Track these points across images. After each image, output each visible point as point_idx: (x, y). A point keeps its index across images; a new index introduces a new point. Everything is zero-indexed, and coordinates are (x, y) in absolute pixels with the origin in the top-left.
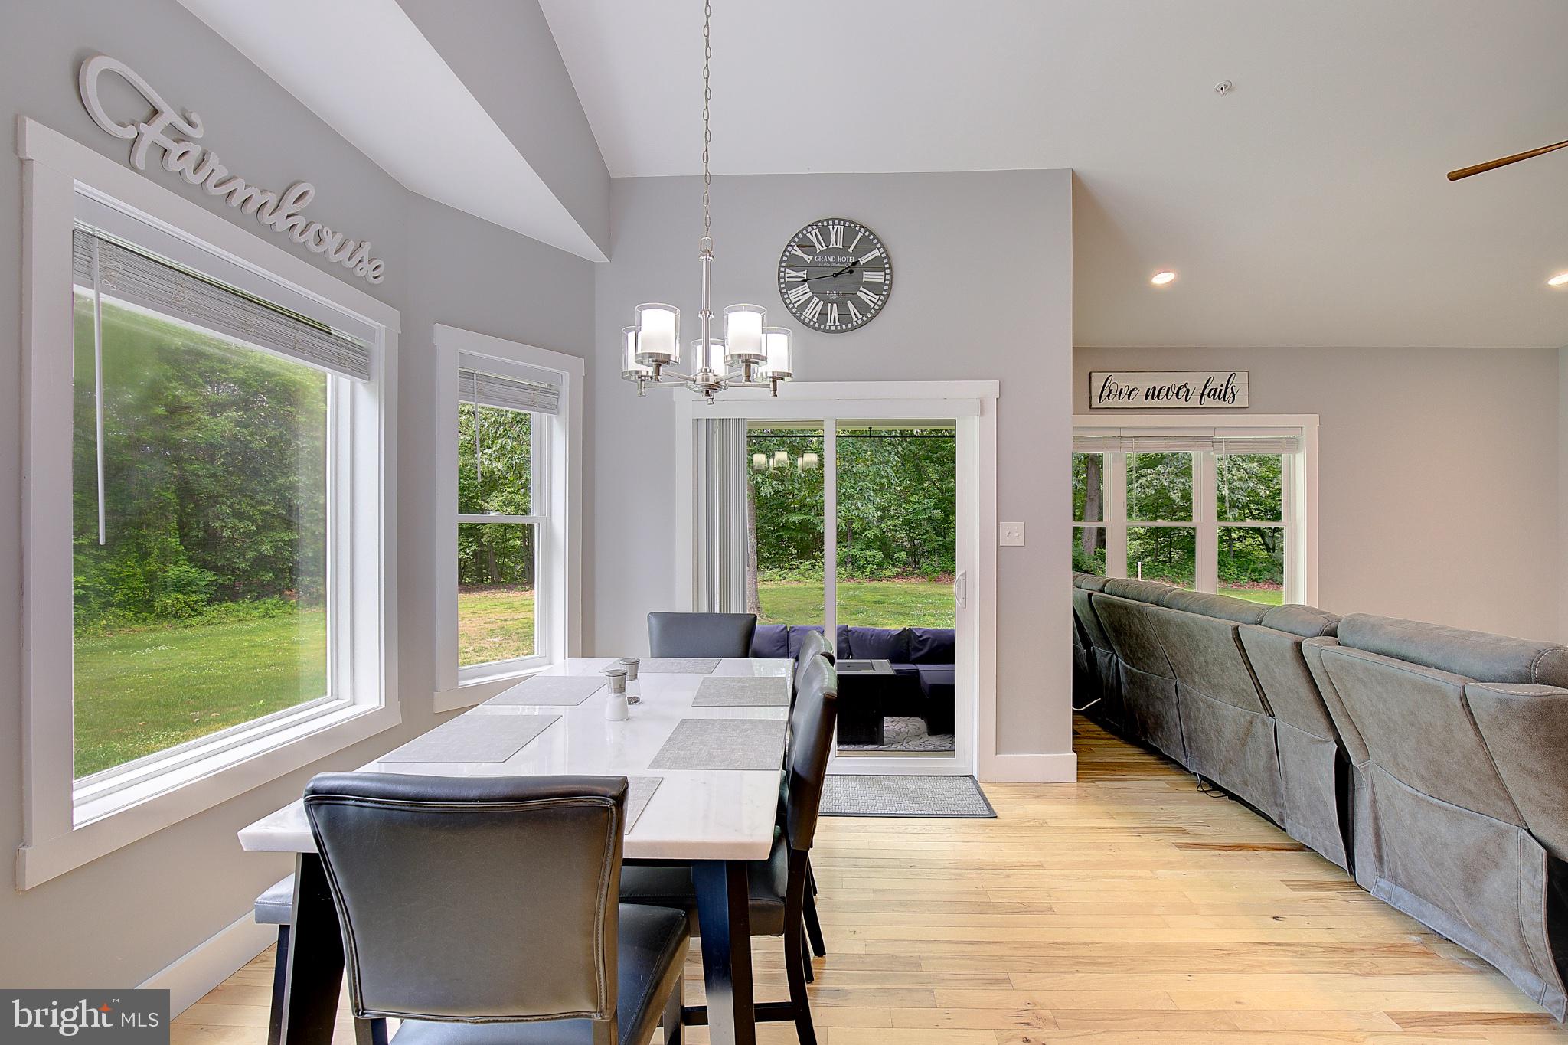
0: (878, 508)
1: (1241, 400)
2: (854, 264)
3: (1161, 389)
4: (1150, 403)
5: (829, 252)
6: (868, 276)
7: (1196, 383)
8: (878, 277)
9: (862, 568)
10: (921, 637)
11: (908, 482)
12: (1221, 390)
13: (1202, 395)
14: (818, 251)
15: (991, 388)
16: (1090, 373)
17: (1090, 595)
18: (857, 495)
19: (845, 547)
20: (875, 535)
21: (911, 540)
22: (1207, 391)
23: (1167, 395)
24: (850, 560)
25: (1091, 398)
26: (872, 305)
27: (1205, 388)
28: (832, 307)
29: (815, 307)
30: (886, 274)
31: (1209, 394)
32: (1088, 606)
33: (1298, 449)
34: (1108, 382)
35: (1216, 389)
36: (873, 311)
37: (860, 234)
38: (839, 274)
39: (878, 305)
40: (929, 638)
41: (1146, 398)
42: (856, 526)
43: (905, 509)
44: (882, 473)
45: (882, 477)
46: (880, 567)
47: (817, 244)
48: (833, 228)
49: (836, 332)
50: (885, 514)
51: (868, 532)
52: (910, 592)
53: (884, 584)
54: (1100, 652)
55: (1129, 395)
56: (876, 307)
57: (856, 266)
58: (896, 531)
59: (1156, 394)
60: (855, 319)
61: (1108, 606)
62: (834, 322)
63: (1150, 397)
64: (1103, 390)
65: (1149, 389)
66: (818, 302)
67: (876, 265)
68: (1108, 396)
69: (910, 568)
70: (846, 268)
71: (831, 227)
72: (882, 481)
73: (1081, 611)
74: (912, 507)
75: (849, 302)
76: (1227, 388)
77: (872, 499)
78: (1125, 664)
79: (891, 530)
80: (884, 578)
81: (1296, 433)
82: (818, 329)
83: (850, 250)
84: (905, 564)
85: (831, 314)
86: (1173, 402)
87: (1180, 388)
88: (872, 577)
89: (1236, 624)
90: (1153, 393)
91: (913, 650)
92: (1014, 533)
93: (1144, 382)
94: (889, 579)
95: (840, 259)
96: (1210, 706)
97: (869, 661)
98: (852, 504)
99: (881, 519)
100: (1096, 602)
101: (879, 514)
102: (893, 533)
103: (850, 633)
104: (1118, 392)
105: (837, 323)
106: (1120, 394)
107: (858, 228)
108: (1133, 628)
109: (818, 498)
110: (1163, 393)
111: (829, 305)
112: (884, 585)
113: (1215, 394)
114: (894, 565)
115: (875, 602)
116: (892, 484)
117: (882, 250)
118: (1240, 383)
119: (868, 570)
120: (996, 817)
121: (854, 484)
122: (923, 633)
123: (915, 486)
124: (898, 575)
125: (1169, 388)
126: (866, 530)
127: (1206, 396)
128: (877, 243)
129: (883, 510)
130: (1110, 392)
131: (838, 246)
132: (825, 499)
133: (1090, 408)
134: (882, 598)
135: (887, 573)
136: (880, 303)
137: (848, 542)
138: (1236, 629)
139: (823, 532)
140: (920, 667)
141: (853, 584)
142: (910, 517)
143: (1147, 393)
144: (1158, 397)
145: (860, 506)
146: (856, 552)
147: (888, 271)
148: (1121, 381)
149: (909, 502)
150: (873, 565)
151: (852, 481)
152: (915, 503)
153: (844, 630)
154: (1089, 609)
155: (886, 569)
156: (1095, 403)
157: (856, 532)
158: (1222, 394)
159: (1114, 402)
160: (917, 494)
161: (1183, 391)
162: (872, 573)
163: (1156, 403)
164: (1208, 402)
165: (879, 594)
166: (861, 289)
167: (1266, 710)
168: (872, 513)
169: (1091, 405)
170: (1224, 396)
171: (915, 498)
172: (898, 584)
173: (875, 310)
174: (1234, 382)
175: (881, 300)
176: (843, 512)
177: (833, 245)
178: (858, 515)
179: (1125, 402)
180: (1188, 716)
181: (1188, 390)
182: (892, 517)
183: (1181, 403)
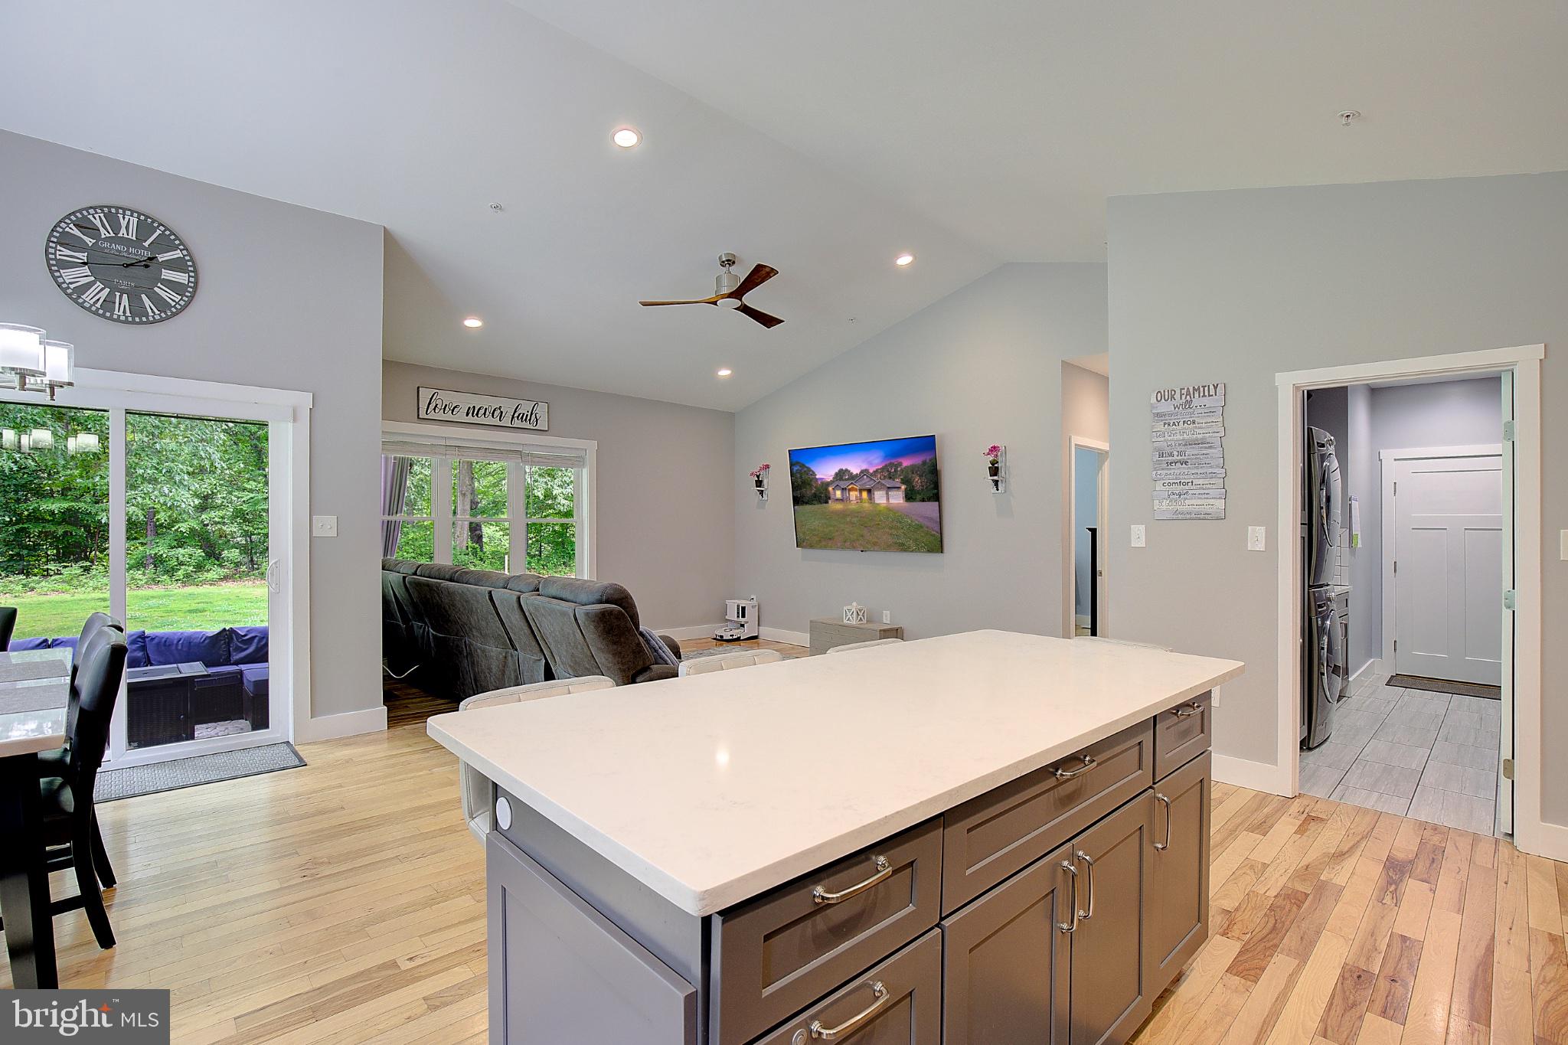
0: (196, 495)
1: (543, 424)
2: (150, 259)
3: (480, 409)
4: (470, 419)
5: (117, 240)
6: (167, 274)
7: (508, 407)
8: (181, 278)
9: (171, 572)
10: (245, 635)
11: (242, 466)
12: (527, 415)
13: (513, 417)
14: (103, 236)
15: (305, 400)
16: (418, 388)
17: (404, 578)
18: (163, 478)
19: (142, 544)
20: (192, 530)
21: (247, 534)
22: (516, 415)
23: (485, 414)
24: (152, 561)
25: (418, 409)
26: (173, 304)
27: (515, 412)
28: (121, 297)
29: (97, 293)
30: (189, 276)
31: (518, 417)
32: (403, 587)
33: (583, 466)
34: (434, 398)
35: (524, 414)
36: (174, 310)
37: (158, 232)
38: (132, 265)
39: (180, 305)
40: (256, 636)
41: (467, 415)
42: (162, 517)
43: (235, 496)
44: (202, 453)
45: (202, 458)
46: (199, 567)
47: (101, 229)
48: (124, 218)
49: (126, 322)
50: (206, 503)
51: (180, 525)
52: (243, 597)
53: (206, 589)
54: (416, 624)
55: (453, 411)
56: (178, 307)
57: (153, 261)
58: (224, 524)
59: (475, 412)
60: (151, 314)
61: (418, 585)
62: (124, 312)
63: (470, 414)
64: (429, 404)
65: (469, 408)
66: (102, 290)
67: (176, 265)
68: (434, 409)
69: (243, 568)
70: (140, 261)
71: (121, 216)
72: (202, 463)
73: (399, 593)
74: (247, 496)
75: (143, 296)
76: (532, 414)
77: (186, 483)
78: (434, 633)
79: (217, 523)
80: (204, 582)
81: (582, 453)
82: (103, 316)
83: (146, 244)
84: (238, 564)
85: (120, 304)
86: (489, 420)
87: (494, 410)
88: (188, 580)
89: (491, 589)
90: (472, 411)
91: (235, 650)
92: (326, 526)
93: (466, 401)
94: (213, 582)
95: (134, 251)
96: (483, 651)
97: (175, 665)
98: (154, 488)
99: (202, 508)
100: (410, 583)
101: (197, 502)
102: (219, 526)
103: (147, 640)
104: (443, 407)
105: (128, 314)
106: (445, 409)
107: (156, 225)
108: (435, 601)
109: (97, 479)
110: (482, 412)
111: (118, 294)
112: (204, 591)
113: (522, 418)
114: (221, 566)
115: (190, 611)
116: (216, 468)
117: (185, 252)
118: (541, 411)
119: (180, 573)
120: (306, 765)
121: (158, 464)
122: (248, 631)
123: (252, 471)
124: (225, 578)
125: (486, 409)
126: (178, 522)
127: (516, 418)
128: (179, 245)
129: (206, 498)
130: (436, 406)
131: (130, 237)
132: (110, 479)
133: (418, 418)
134: (201, 606)
135: (210, 575)
136: (182, 303)
137: (149, 538)
138: (490, 592)
139: (107, 525)
140: (243, 667)
141: (157, 590)
142: (245, 507)
143: (468, 410)
144: (477, 414)
145: (167, 492)
146: (162, 550)
147: (192, 274)
148: (446, 397)
149: (244, 489)
150: (189, 566)
151: (155, 461)
152: (251, 491)
153: (139, 637)
154: (404, 590)
155: (208, 571)
156: (423, 415)
157: (161, 525)
158: (528, 418)
159: (440, 416)
160: (254, 481)
161: (497, 413)
162: (187, 576)
163: (475, 420)
164: (517, 423)
165: (195, 601)
166: (159, 285)
167: (513, 647)
168: (187, 500)
169: (418, 415)
170: (530, 420)
171: (252, 485)
172: (229, 588)
173: (176, 308)
174: (537, 410)
175: (184, 301)
176: (139, 499)
177: (123, 232)
178: (165, 504)
179: (449, 416)
180: (473, 663)
181: (502, 412)
182: (219, 507)
183: (496, 421)
